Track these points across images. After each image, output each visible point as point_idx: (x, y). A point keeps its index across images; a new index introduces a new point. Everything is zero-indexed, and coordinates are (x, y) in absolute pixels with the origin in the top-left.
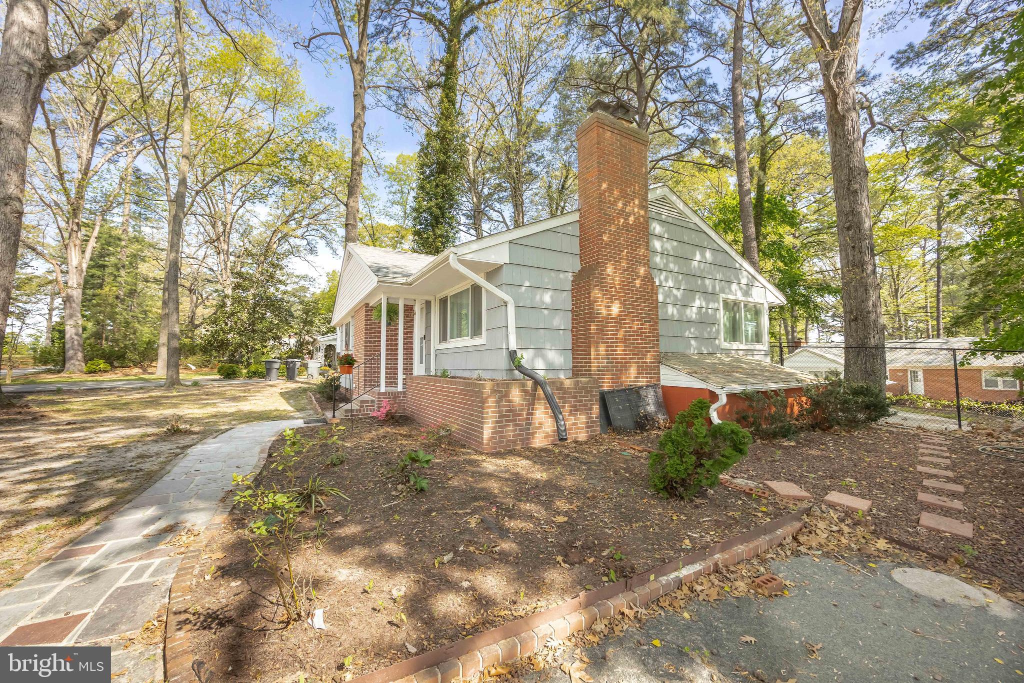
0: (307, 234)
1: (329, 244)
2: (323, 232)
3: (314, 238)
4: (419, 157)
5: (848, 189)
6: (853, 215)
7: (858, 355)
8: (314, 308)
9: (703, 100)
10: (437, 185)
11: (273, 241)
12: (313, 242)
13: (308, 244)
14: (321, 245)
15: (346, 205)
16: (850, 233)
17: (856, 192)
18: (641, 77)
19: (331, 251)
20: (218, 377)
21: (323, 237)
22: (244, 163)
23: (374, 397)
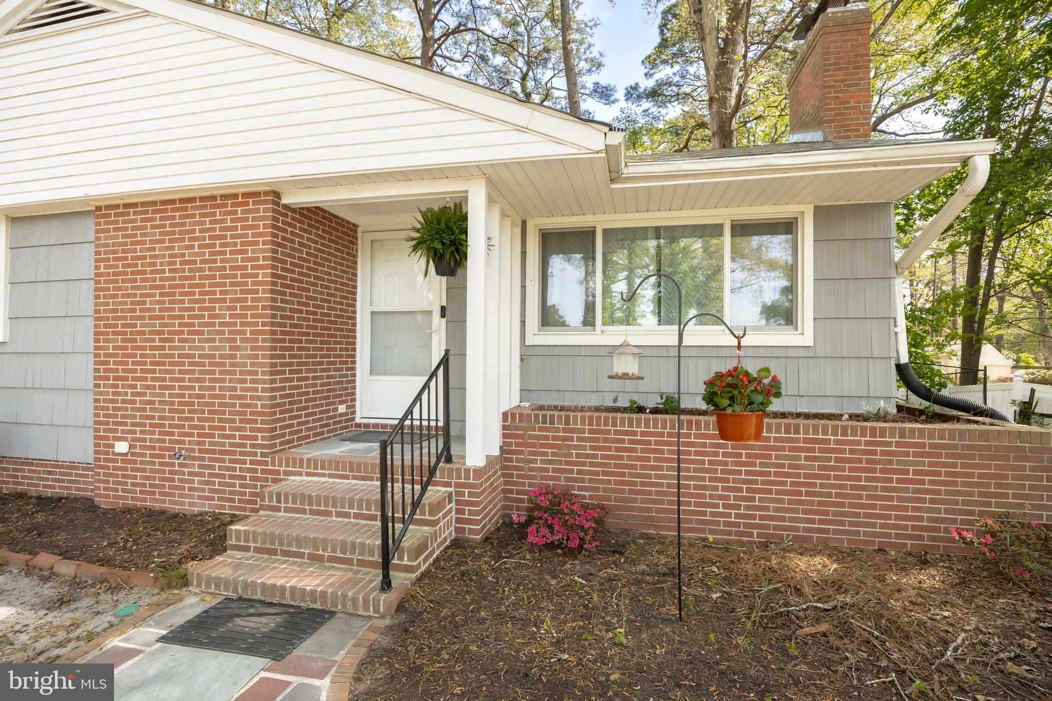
23: (448, 484)
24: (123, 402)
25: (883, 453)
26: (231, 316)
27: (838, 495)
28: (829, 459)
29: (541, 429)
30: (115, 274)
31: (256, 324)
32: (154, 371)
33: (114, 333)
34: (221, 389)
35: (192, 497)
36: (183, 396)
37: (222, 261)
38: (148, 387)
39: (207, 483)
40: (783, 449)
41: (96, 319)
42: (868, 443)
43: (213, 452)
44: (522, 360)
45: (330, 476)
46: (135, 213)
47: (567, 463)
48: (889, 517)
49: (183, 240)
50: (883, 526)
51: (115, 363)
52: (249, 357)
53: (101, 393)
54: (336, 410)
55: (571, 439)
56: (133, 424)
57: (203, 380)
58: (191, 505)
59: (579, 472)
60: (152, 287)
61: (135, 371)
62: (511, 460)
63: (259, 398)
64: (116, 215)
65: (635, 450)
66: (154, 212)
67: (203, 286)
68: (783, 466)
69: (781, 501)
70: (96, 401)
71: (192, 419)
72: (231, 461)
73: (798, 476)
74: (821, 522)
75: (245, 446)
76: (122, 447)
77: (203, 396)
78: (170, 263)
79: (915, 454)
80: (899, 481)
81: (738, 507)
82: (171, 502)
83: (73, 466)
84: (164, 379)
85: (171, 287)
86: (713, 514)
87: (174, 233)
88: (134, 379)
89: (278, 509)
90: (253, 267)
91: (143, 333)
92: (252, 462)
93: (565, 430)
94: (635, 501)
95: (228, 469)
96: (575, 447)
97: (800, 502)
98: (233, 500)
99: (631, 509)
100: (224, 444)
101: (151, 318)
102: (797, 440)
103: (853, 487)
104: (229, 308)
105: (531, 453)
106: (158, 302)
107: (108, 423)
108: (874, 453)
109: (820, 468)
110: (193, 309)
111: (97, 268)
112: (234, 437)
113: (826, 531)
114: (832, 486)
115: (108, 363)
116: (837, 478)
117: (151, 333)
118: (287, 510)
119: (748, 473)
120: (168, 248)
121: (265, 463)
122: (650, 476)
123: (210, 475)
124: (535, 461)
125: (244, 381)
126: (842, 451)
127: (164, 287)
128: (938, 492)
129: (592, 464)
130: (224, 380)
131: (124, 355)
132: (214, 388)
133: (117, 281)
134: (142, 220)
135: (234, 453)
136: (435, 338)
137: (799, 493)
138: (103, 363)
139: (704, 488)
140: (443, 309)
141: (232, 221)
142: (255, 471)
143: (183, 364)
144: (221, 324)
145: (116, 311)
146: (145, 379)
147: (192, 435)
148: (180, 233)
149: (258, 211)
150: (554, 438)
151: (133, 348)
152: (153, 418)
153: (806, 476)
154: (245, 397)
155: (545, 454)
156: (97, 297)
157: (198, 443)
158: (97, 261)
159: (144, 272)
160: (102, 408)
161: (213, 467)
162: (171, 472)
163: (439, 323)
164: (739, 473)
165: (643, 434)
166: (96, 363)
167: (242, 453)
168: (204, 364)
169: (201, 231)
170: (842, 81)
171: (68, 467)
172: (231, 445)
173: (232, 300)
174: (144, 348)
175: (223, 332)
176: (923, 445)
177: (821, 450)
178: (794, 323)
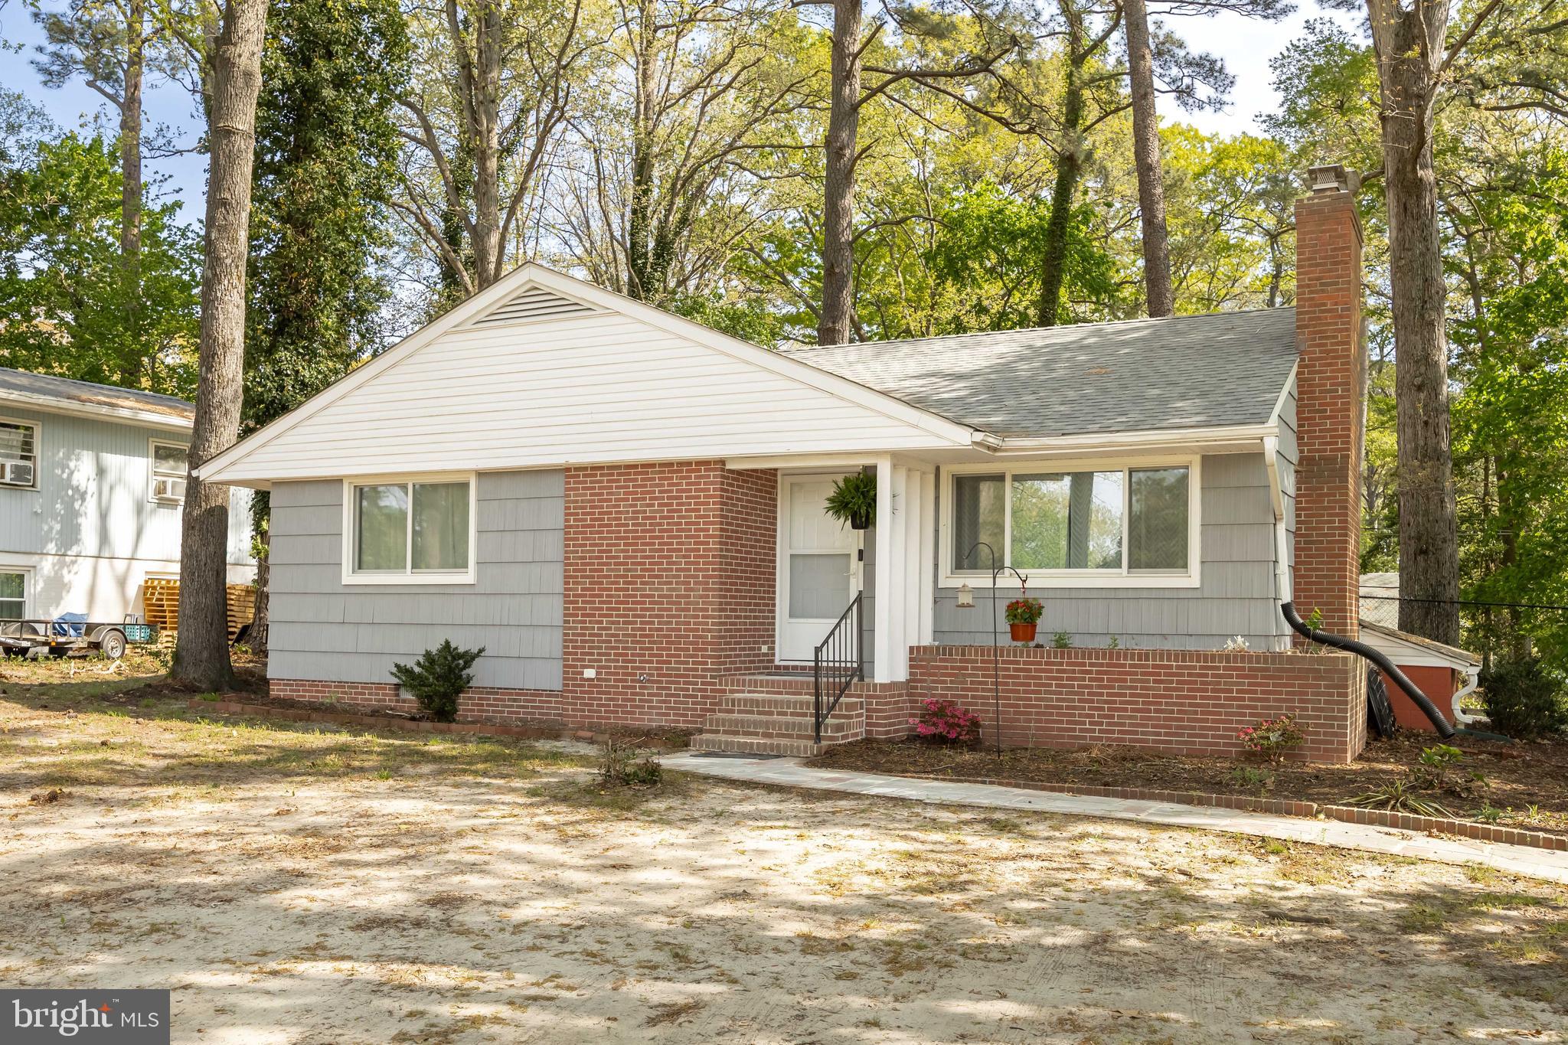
6: (1427, 364)
16: (1422, 396)
23: (860, 696)
24: (591, 635)
25: (1213, 676)
26: (686, 563)
27: (1179, 712)
28: (1172, 682)
29: (941, 660)
30: (583, 526)
31: (708, 570)
32: (618, 609)
33: (582, 577)
34: (677, 623)
35: (650, 714)
36: (644, 629)
37: (679, 517)
38: (613, 623)
39: (664, 702)
40: (1136, 674)
41: (566, 565)
42: (1201, 668)
43: (670, 676)
44: (935, 602)
45: (768, 692)
46: (602, 475)
47: (963, 689)
48: (1218, 729)
49: (644, 499)
50: (1213, 737)
51: (583, 602)
52: (701, 597)
53: (570, 628)
54: (760, 649)
55: (966, 669)
56: (599, 654)
57: (662, 616)
58: (650, 720)
59: (973, 697)
60: (617, 538)
61: (601, 609)
62: (916, 688)
63: (709, 631)
64: (585, 476)
65: (1018, 677)
66: (619, 474)
67: (662, 537)
68: (1136, 688)
69: (1136, 718)
70: (565, 635)
71: (652, 649)
72: (685, 683)
73: (1148, 696)
74: (1166, 734)
75: (697, 670)
76: (590, 673)
77: (661, 630)
78: (633, 518)
79: (1238, 676)
80: (1226, 699)
81: (1101, 724)
82: (632, 719)
83: (537, 693)
84: (627, 616)
85: (634, 538)
86: (1081, 730)
87: (636, 493)
88: (600, 616)
89: (732, 712)
90: (705, 523)
91: (609, 576)
92: (703, 683)
93: (961, 661)
94: (1018, 720)
95: (682, 689)
96: (970, 675)
97: (1150, 718)
98: (686, 715)
99: (1015, 728)
100: (679, 669)
101: (616, 564)
102: (1147, 666)
103: (1190, 705)
104: (684, 557)
105: (934, 682)
106: (623, 551)
107: (576, 654)
108: (1207, 675)
109: (1165, 689)
110: (653, 557)
111: (567, 521)
112: (687, 663)
113: (1170, 742)
114: (1175, 704)
115: (577, 602)
116: (1178, 697)
117: (616, 576)
118: (739, 712)
119: (1108, 694)
120: (631, 506)
121: (714, 684)
122: (1030, 699)
123: (667, 695)
124: (936, 689)
125: (697, 617)
126: (1183, 675)
127: (627, 538)
128: (1256, 708)
129: (983, 690)
130: (679, 616)
131: (591, 596)
132: (671, 623)
133: (585, 533)
134: (608, 481)
135: (688, 676)
136: (853, 581)
137: (1149, 711)
138: (572, 602)
139: (1074, 708)
140: (861, 552)
141: (687, 484)
142: (706, 690)
143: (644, 603)
144: (677, 570)
145: (584, 558)
146: (611, 616)
147: (651, 662)
148: (642, 493)
149: (709, 477)
150: (952, 668)
151: (600, 589)
152: (617, 648)
153: (1154, 696)
154: (697, 630)
155: (945, 682)
156: (567, 546)
157: (657, 669)
158: (566, 514)
159: (610, 525)
160: (571, 641)
161: (669, 689)
162: (632, 694)
163: (856, 566)
164: (1102, 694)
165: (1025, 663)
166: (566, 602)
167: (694, 676)
168: (662, 603)
169: (660, 492)
170: (1318, 279)
171: (532, 695)
172: (685, 669)
173: (687, 550)
174: (610, 589)
175: (679, 577)
176: (1243, 668)
177: (1166, 674)
178: (1185, 566)
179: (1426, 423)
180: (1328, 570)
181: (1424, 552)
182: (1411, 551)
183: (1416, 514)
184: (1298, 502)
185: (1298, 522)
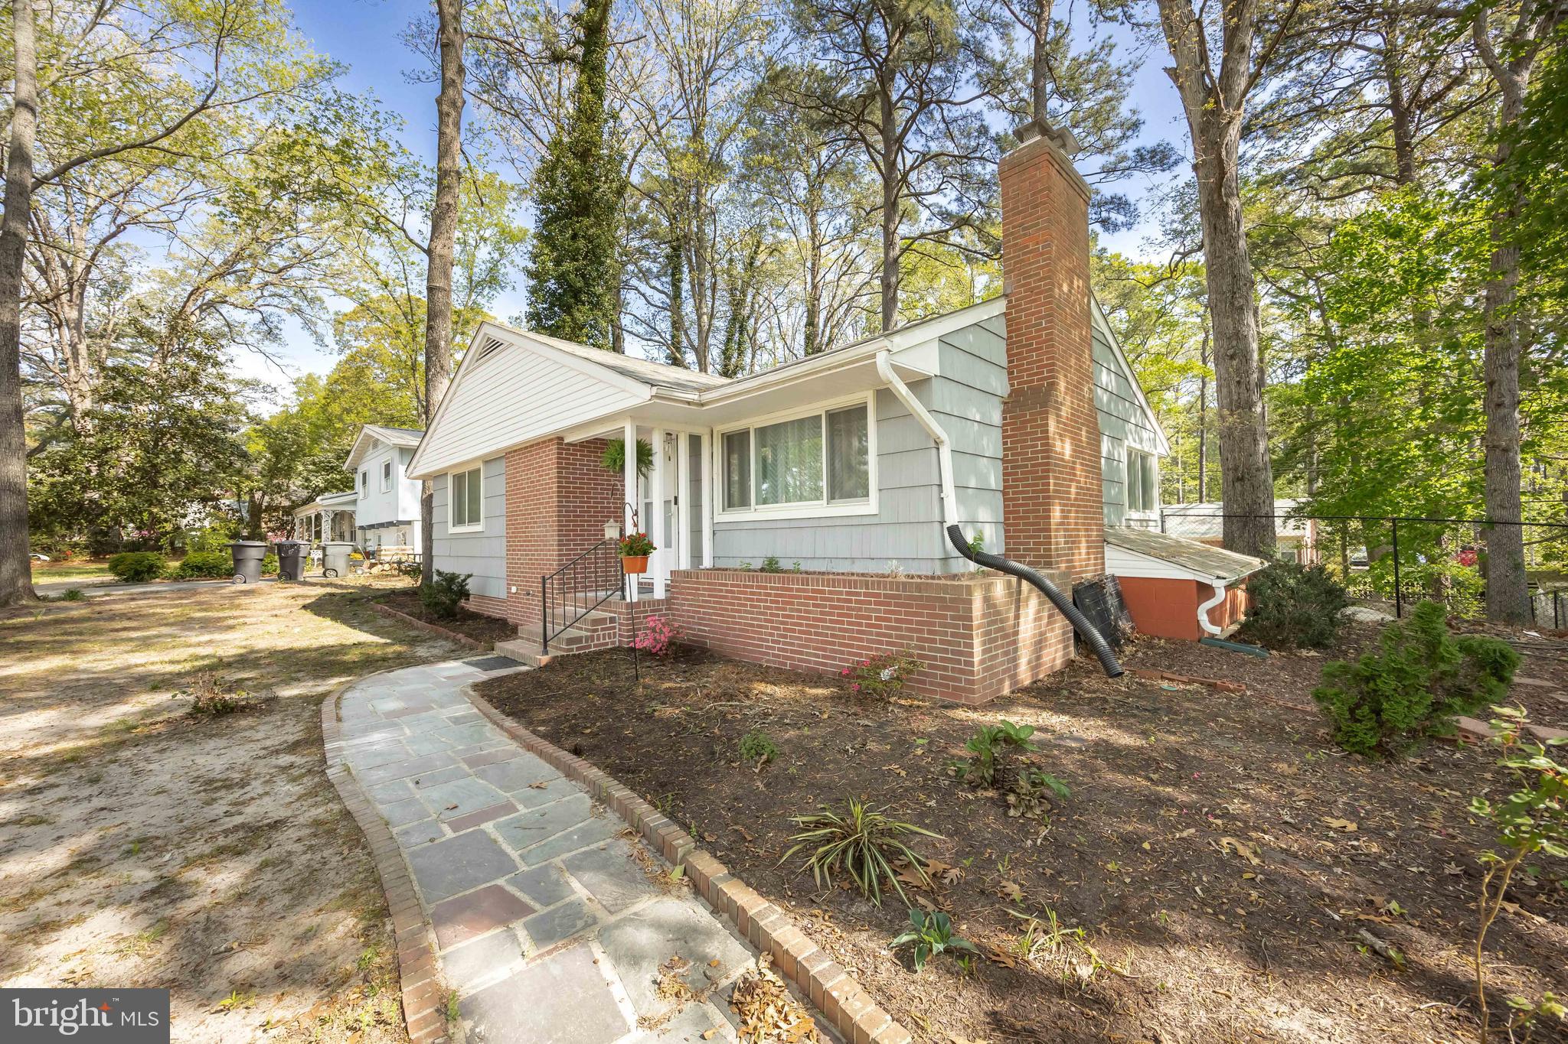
0: (260, 302)
1: (308, 324)
2: (295, 301)
3: (276, 311)
4: (538, 181)
5: (1232, 304)
6: (1238, 339)
7: (1245, 526)
8: (294, 442)
9: (981, 158)
10: (574, 237)
11: (188, 310)
12: (275, 319)
13: (264, 321)
14: (290, 326)
15: (429, 252)
16: (1234, 363)
17: (1241, 308)
18: (889, 109)
19: (313, 339)
20: (109, 577)
21: (297, 311)
22: (142, 145)
23: (612, 612)
24: (514, 563)
26: (545, 512)
27: (832, 636)
29: (686, 582)
30: (511, 491)
31: (553, 516)
32: (523, 546)
34: (543, 555)
36: (532, 559)
38: (522, 555)
41: (507, 517)
46: (517, 456)
47: (698, 606)
51: (512, 541)
52: (551, 536)
53: (508, 559)
55: (700, 589)
56: (517, 577)
60: (522, 497)
62: (674, 604)
63: (554, 560)
64: (511, 457)
66: (522, 454)
67: (537, 495)
68: (801, 611)
70: (507, 563)
73: (809, 619)
76: (514, 589)
77: (538, 559)
78: (527, 483)
79: (876, 604)
80: (866, 626)
84: (526, 551)
88: (517, 550)
90: (552, 483)
93: (696, 583)
94: (729, 635)
99: (728, 641)
101: (522, 515)
104: (545, 508)
105: (683, 599)
106: (524, 506)
107: (510, 576)
116: (830, 621)
117: (522, 523)
124: (685, 605)
125: (550, 550)
128: (891, 636)
131: (514, 537)
133: (512, 495)
134: (519, 459)
138: (509, 542)
143: (532, 541)
144: (542, 517)
146: (521, 550)
149: (552, 449)
150: (692, 588)
151: (517, 533)
154: (550, 560)
155: (688, 600)
156: (507, 504)
159: (519, 489)
160: (509, 567)
170: (1020, 225)
171: (499, 602)
173: (546, 503)
174: (520, 532)
175: (543, 522)
178: (867, 495)
179: (1239, 382)
180: (1034, 492)
181: (1241, 479)
182: (1230, 478)
183: (1233, 451)
184: (1004, 431)
185: (1005, 449)
